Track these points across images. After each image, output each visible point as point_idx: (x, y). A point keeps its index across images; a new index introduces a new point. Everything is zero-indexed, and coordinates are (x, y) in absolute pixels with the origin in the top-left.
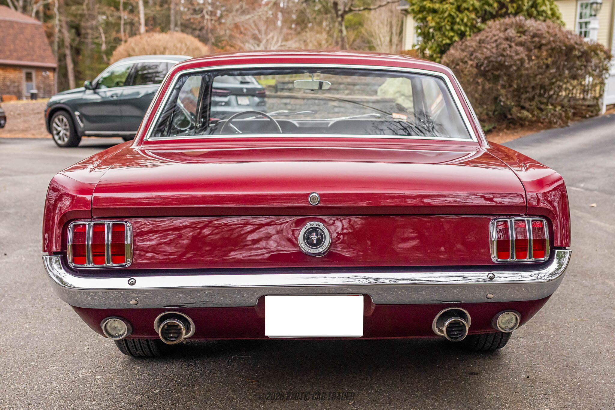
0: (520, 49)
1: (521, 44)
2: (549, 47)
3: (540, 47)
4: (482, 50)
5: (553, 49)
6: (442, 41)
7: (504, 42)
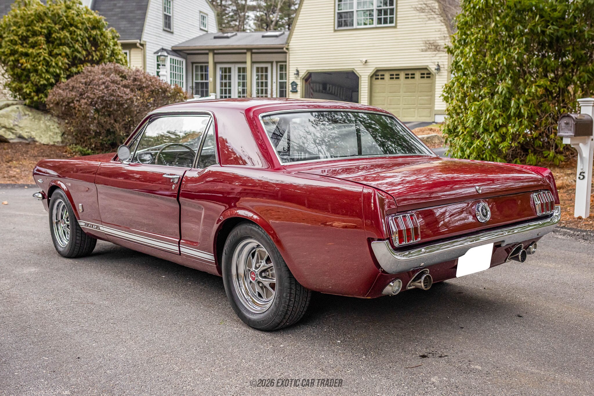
0: (128, 91)
1: (125, 86)
2: (149, 89)
3: (141, 88)
4: (94, 91)
5: (152, 91)
6: (39, 82)
7: (112, 85)
